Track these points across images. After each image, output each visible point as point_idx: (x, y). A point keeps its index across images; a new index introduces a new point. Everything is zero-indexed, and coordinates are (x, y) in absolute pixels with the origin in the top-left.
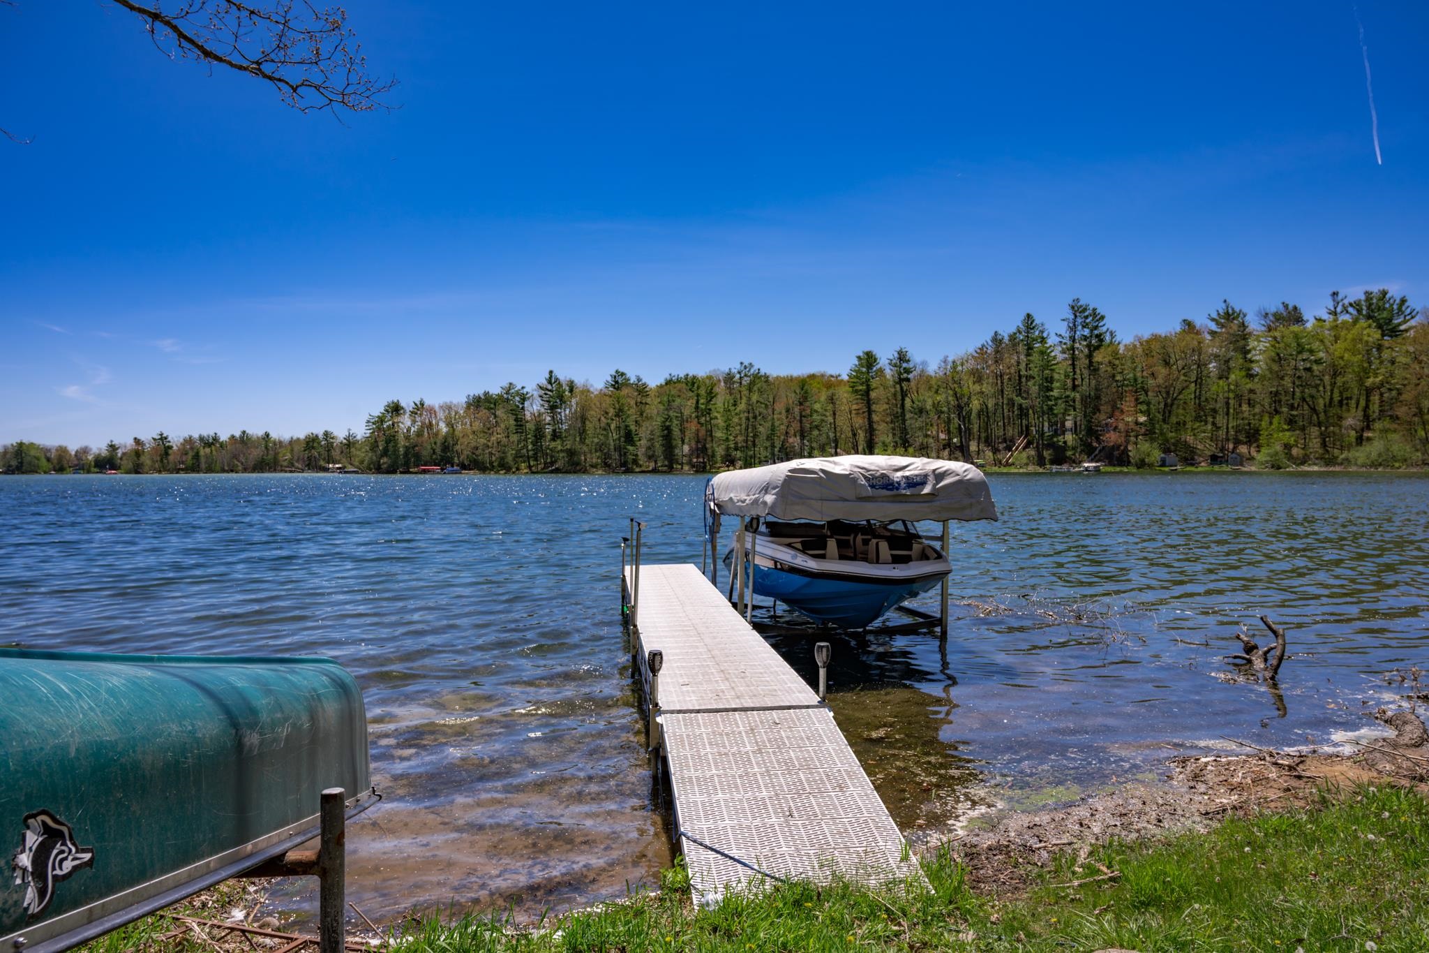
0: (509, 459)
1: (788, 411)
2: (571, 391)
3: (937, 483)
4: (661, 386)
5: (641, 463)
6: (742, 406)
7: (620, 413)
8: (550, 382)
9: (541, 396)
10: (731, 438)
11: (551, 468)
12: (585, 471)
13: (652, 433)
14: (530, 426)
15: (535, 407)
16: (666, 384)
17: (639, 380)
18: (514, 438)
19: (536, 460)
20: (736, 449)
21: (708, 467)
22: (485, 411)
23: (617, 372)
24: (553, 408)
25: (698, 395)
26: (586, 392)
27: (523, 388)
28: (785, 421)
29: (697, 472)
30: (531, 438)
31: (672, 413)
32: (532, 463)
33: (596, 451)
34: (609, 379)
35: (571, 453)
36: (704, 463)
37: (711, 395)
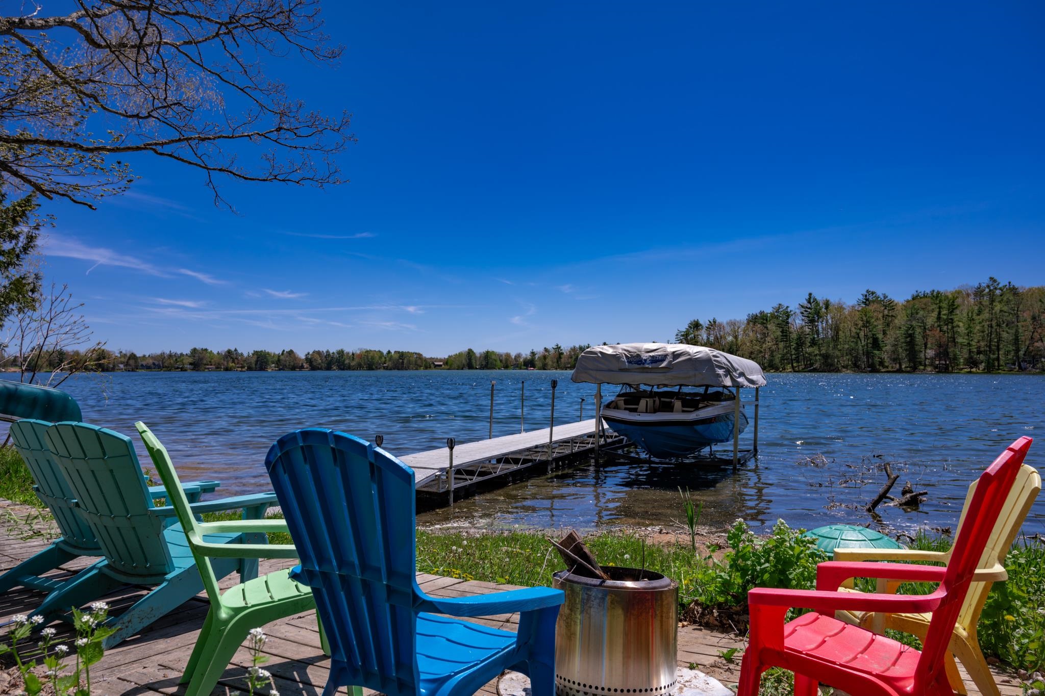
0: (777, 361)
1: (1034, 318)
2: (827, 308)
3: (674, 360)
4: (908, 301)
5: (886, 364)
6: (986, 315)
7: (867, 324)
8: (809, 302)
9: (802, 313)
10: (973, 343)
11: (809, 368)
12: (837, 370)
13: (896, 339)
14: (794, 336)
15: (797, 322)
16: (913, 299)
17: (885, 297)
18: (781, 345)
19: (798, 362)
20: (979, 352)
21: (950, 368)
22: (759, 326)
23: (868, 291)
24: (812, 321)
25: (940, 308)
26: (840, 308)
27: (787, 307)
28: (1031, 328)
29: (938, 372)
30: (794, 345)
31: (914, 323)
32: (795, 365)
33: (847, 355)
34: (861, 297)
35: (826, 357)
36: (946, 364)
37: (952, 308)
